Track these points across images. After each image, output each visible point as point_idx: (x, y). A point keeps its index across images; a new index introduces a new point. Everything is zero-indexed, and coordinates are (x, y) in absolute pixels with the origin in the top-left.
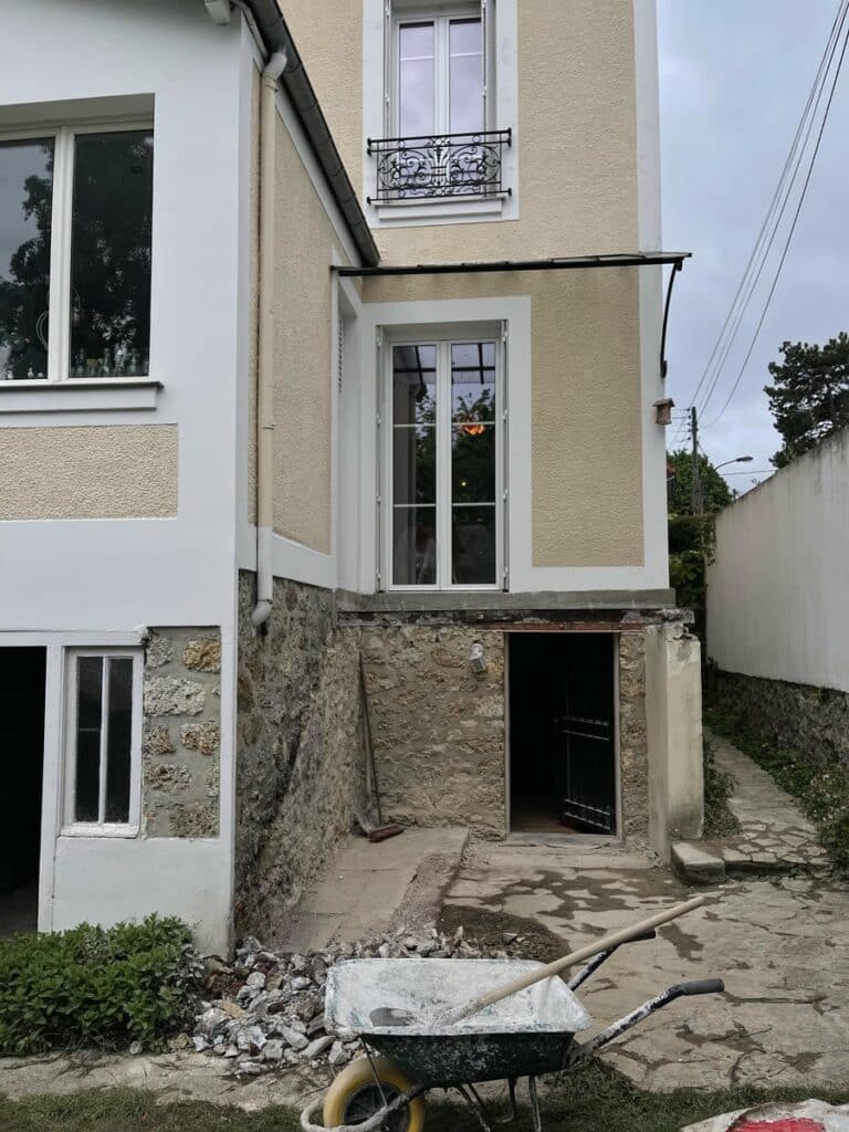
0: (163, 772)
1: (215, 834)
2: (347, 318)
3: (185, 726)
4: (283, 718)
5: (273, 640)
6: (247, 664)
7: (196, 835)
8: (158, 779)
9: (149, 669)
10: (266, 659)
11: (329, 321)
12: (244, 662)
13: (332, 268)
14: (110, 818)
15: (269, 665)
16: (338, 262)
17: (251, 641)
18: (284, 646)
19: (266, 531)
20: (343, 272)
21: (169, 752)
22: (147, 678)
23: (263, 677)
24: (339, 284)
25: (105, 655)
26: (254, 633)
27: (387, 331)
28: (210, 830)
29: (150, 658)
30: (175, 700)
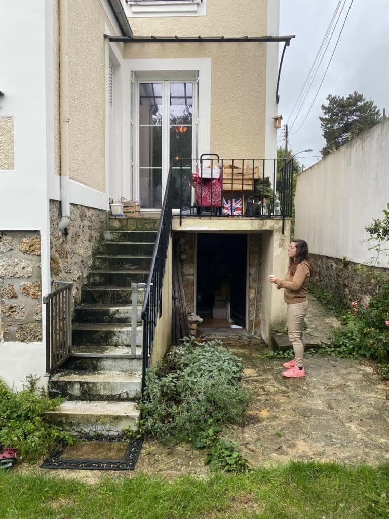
0: (11, 307)
1: (40, 339)
2: (114, 66)
3: (22, 284)
4: (79, 278)
5: (72, 237)
6: (56, 251)
7: (30, 340)
8: (8, 311)
10: (68, 247)
11: (104, 66)
12: (54, 249)
13: (105, 36)
15: (69, 250)
16: (109, 33)
17: (59, 238)
18: (79, 240)
19: (66, 178)
20: (112, 39)
21: (14, 297)
23: (67, 257)
24: (109, 45)
26: (60, 234)
27: (136, 74)
28: (37, 338)
30: (16, 270)
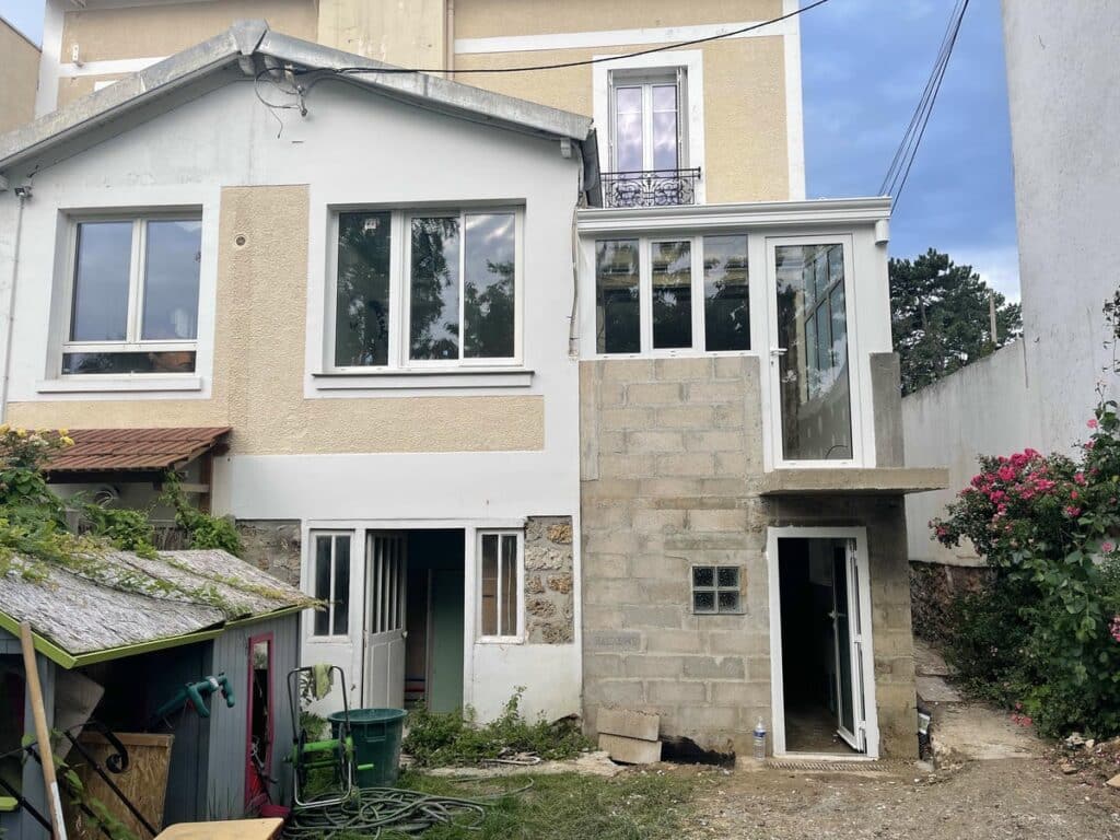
0: (538, 604)
1: (571, 641)
3: (550, 577)
7: (559, 642)
8: (535, 608)
9: (528, 541)
14: (504, 633)
21: (542, 592)
22: (526, 547)
25: (500, 534)
28: (568, 639)
29: (528, 536)
30: (544, 559)
